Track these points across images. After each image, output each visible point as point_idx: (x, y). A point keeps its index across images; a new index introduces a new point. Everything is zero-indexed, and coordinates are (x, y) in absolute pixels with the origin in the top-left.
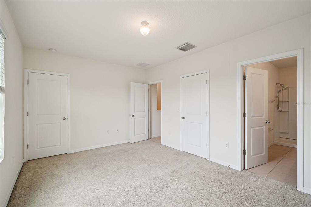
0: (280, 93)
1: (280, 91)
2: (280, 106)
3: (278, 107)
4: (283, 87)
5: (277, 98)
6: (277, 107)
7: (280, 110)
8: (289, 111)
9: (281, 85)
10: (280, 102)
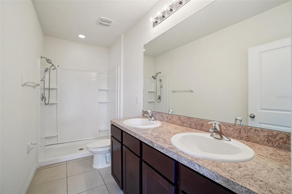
0: (46, 72)
1: (46, 70)
2: (47, 96)
3: (43, 98)
4: (51, 65)
5: (41, 81)
6: (41, 97)
7: (47, 102)
8: (57, 103)
9: (48, 61)
10: (46, 89)
